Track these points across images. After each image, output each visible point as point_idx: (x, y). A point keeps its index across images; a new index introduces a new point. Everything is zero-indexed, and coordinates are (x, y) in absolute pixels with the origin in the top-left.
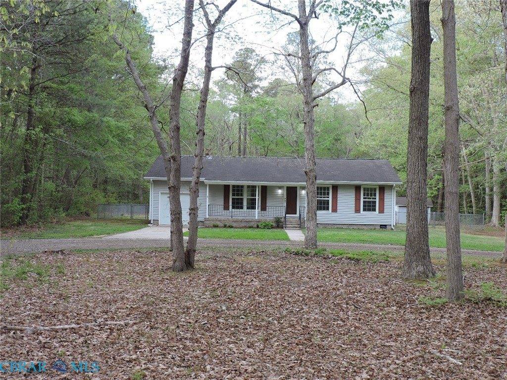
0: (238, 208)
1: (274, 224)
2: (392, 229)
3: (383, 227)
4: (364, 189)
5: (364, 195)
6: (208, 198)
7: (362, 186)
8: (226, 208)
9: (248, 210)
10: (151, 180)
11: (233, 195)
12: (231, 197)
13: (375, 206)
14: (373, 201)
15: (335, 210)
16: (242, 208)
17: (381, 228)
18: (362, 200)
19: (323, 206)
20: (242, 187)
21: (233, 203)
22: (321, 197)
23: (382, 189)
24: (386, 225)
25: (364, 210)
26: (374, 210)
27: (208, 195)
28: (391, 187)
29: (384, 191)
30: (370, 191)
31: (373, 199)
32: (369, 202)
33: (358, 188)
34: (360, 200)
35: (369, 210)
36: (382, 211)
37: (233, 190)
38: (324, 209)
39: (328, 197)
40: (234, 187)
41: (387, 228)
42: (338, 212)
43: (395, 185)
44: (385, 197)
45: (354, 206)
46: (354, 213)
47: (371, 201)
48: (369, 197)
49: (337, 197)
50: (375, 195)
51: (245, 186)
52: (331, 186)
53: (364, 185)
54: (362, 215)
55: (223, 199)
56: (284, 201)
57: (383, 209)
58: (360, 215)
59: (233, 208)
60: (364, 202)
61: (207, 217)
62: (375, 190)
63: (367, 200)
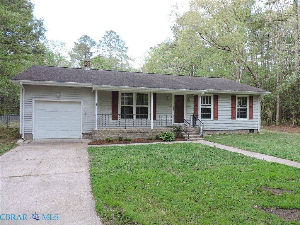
0: (127, 117)
2: (258, 133)
3: (252, 131)
4: (238, 98)
5: (238, 104)
8: (115, 117)
9: (138, 120)
10: (21, 83)
11: (122, 103)
12: (120, 106)
13: (245, 113)
14: (244, 109)
15: (216, 118)
16: (131, 117)
17: (250, 132)
18: (237, 108)
19: (206, 114)
20: (131, 94)
21: (122, 112)
25: (238, 117)
26: (246, 117)
27: (96, 103)
28: (258, 96)
29: (253, 100)
30: (243, 100)
31: (244, 106)
33: (233, 97)
34: (235, 108)
35: (241, 117)
36: (251, 117)
37: (122, 99)
38: (207, 117)
39: (210, 106)
40: (122, 94)
41: (255, 132)
42: (218, 120)
43: (265, 94)
44: (253, 105)
45: (231, 113)
46: (231, 119)
47: (242, 109)
48: (242, 105)
49: (218, 106)
50: (246, 104)
51: (135, 94)
52: (213, 95)
53: (238, 94)
54: (237, 121)
55: (111, 108)
56: (173, 109)
57: (252, 115)
58: (235, 121)
59: (122, 117)
60: (238, 110)
61: (97, 129)
62: (246, 99)
63: (240, 108)
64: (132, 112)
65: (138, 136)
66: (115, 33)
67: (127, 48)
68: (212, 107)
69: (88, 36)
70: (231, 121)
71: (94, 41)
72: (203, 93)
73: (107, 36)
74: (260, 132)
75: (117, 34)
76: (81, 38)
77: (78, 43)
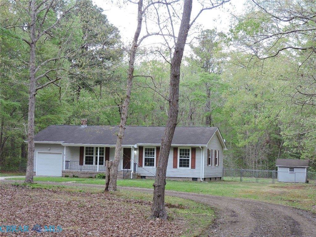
0: (90, 164)
2: (201, 181)
3: (195, 179)
4: (181, 150)
5: (180, 154)
7: (178, 147)
8: (81, 163)
11: (86, 154)
12: (85, 156)
13: (188, 163)
14: (187, 159)
18: (179, 158)
19: (150, 162)
20: (93, 148)
21: (86, 160)
22: (148, 156)
23: (194, 150)
24: (197, 178)
25: (180, 166)
26: (188, 166)
27: (65, 154)
30: (185, 152)
31: (187, 157)
32: (185, 160)
33: (175, 149)
34: (177, 158)
35: (185, 166)
36: (193, 167)
37: (87, 151)
39: (154, 156)
40: (87, 148)
41: (198, 181)
44: (196, 156)
45: (173, 163)
46: (173, 168)
47: (185, 159)
48: (184, 156)
50: (189, 155)
51: (95, 147)
52: (156, 147)
53: (180, 147)
55: (79, 157)
56: (122, 158)
58: (177, 170)
59: (86, 163)
60: (180, 160)
61: (64, 170)
62: (189, 150)
63: (183, 158)
64: (92, 160)
68: (155, 157)
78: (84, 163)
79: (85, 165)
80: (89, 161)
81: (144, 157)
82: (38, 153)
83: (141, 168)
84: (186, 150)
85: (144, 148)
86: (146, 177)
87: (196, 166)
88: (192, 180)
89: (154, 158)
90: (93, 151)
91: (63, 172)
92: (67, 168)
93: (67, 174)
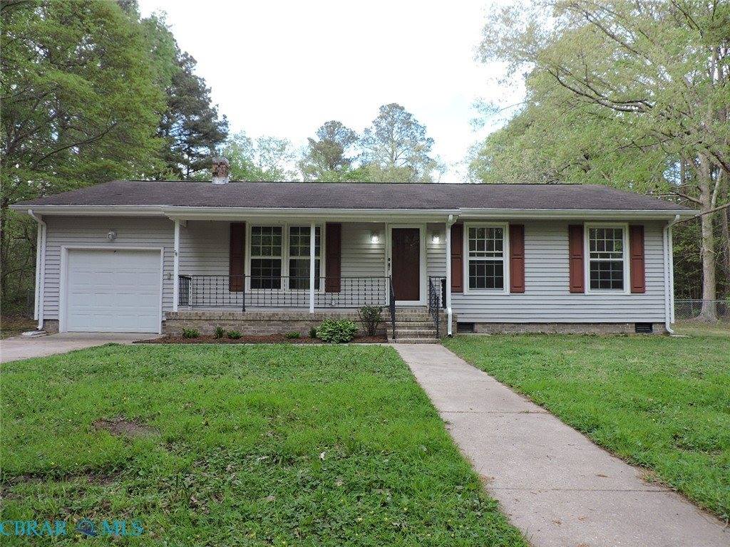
0: (266, 285)
1: (360, 328)
2: (667, 333)
3: (644, 328)
4: (592, 233)
5: (592, 248)
6: (176, 259)
7: (586, 224)
8: (236, 285)
9: (292, 291)
10: (30, 212)
11: (255, 251)
12: (248, 258)
13: (621, 275)
14: (613, 263)
15: (518, 287)
16: (277, 285)
17: (637, 331)
18: (587, 260)
19: (487, 277)
20: (278, 229)
21: (254, 272)
22: (482, 255)
23: (638, 230)
24: (650, 325)
25: (594, 285)
26: (619, 285)
27: (177, 248)
28: (660, 225)
29: (642, 236)
30: (607, 236)
31: (614, 256)
32: (605, 265)
33: (574, 230)
34: (582, 259)
35: (605, 286)
36: (638, 287)
37: (255, 241)
38: (490, 285)
39: (501, 255)
40: (256, 230)
41: (654, 332)
42: (526, 293)
43: (678, 217)
44: (646, 252)
45: (568, 275)
46: (568, 293)
47: (608, 263)
48: (605, 252)
49: (523, 254)
50: (620, 248)
51: (286, 228)
52: (507, 224)
53: (592, 221)
54: (588, 298)
55: (228, 264)
56: (386, 265)
57: (643, 281)
58: (584, 297)
59: (255, 285)
60: (593, 265)
61: (175, 309)
62: (619, 234)
63: (599, 259)
64: (278, 273)
65: (274, 330)
66: (402, 109)
67: (431, 140)
68: (506, 259)
69: (339, 123)
70: (570, 298)
71: (352, 133)
72: (451, 217)
73: (381, 117)
74: (671, 331)
75: (407, 110)
76: (322, 128)
77: (317, 140)
78: (248, 281)
79: (255, 291)
80: (266, 277)
81: (467, 259)
82: (69, 250)
83: (458, 296)
84: (610, 233)
85: (465, 228)
86: (476, 327)
87: (647, 284)
88: (633, 330)
89: (502, 262)
90: (278, 241)
91: (169, 318)
92: (183, 302)
93: (190, 327)
